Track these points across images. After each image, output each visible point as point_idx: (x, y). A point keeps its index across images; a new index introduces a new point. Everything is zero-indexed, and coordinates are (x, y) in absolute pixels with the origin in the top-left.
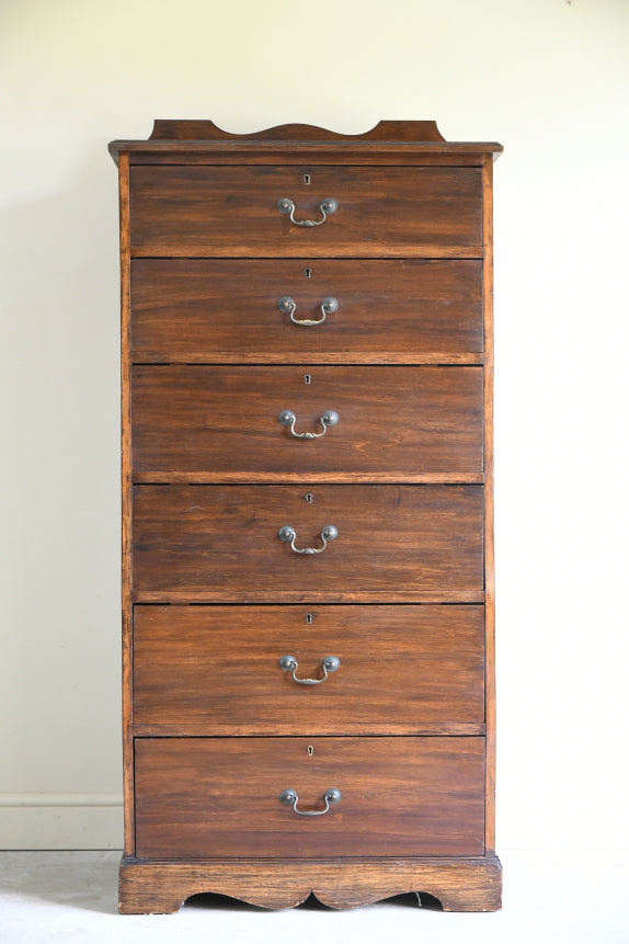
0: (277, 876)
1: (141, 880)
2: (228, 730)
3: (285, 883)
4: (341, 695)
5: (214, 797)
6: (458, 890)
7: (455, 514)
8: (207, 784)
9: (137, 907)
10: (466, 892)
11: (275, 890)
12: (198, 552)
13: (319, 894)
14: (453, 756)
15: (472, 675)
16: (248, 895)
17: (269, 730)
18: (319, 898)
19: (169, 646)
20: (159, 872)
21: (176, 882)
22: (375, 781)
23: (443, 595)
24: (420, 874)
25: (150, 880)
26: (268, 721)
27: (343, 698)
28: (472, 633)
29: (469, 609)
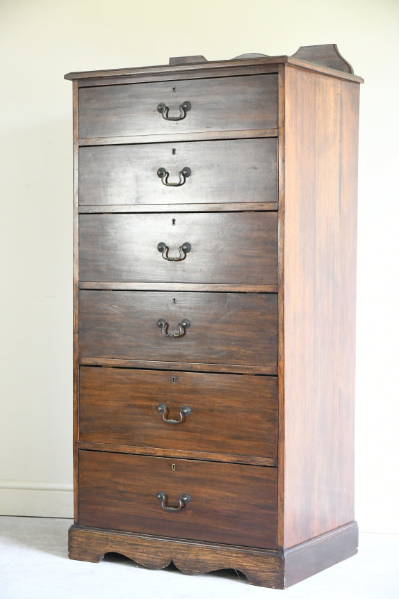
0: (151, 547)
1: (80, 540)
2: (127, 449)
3: (157, 552)
4: (192, 432)
5: (120, 492)
6: (257, 571)
7: (259, 313)
8: (116, 483)
9: (77, 556)
10: (263, 574)
11: (151, 556)
12: (113, 334)
13: (176, 562)
14: (258, 480)
15: (269, 425)
16: (136, 557)
17: (149, 450)
18: (176, 564)
19: (98, 392)
20: (89, 536)
21: (98, 543)
22: (210, 491)
23: (252, 369)
24: (235, 557)
25: (84, 540)
26: (150, 446)
27: (193, 434)
28: (270, 395)
29: (269, 380)
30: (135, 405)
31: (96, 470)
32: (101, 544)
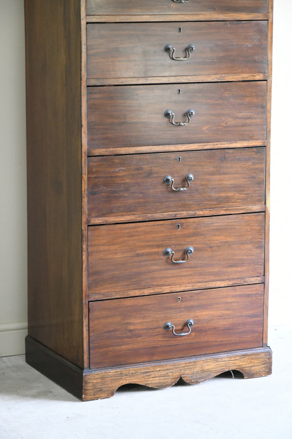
0: (163, 370)
1: (95, 381)
2: (137, 293)
3: (167, 373)
4: (194, 267)
5: (130, 331)
6: (251, 367)
7: (251, 164)
8: (127, 324)
9: (92, 396)
10: (255, 367)
11: (162, 378)
12: (122, 194)
13: (184, 377)
14: (248, 296)
15: (258, 251)
16: (149, 382)
17: (158, 290)
18: (184, 379)
19: (106, 248)
20: (104, 376)
21: (113, 380)
22: (210, 313)
23: (245, 209)
24: (233, 360)
25: (99, 381)
26: (158, 286)
27: (195, 269)
28: (258, 228)
29: (258, 215)
30: (143, 253)
31: (107, 317)
32: (116, 380)
